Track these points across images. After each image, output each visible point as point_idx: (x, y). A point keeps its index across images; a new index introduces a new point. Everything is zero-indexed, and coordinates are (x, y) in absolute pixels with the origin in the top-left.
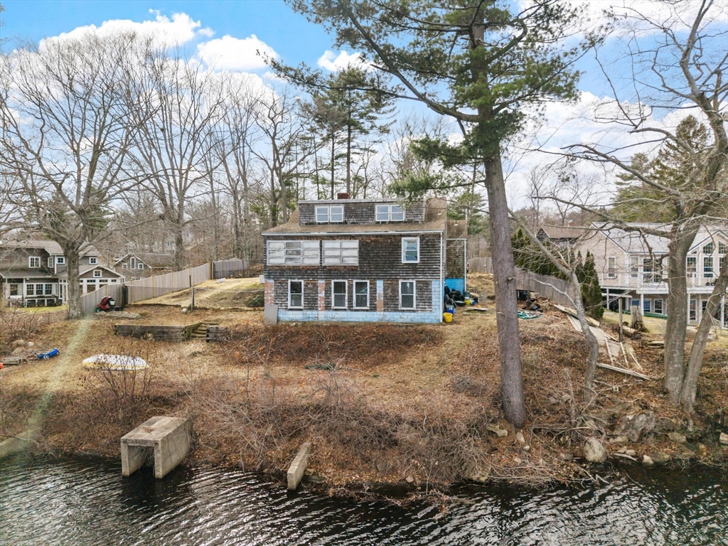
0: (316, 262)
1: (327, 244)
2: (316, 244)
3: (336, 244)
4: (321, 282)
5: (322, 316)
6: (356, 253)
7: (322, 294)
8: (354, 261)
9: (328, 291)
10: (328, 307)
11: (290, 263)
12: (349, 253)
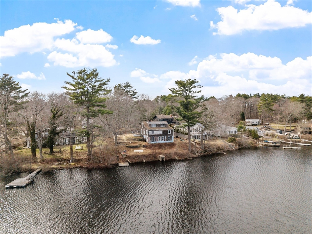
0: (156, 134)
1: (158, 131)
2: (156, 131)
3: (159, 131)
4: (157, 137)
5: (157, 142)
6: (162, 132)
7: (157, 139)
8: (162, 134)
9: (158, 138)
10: (158, 141)
11: (152, 134)
12: (161, 132)
